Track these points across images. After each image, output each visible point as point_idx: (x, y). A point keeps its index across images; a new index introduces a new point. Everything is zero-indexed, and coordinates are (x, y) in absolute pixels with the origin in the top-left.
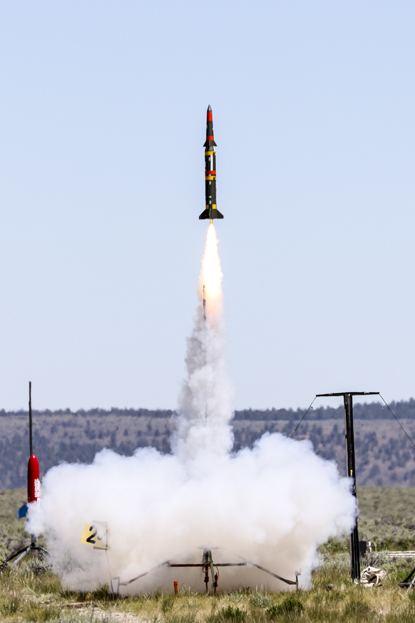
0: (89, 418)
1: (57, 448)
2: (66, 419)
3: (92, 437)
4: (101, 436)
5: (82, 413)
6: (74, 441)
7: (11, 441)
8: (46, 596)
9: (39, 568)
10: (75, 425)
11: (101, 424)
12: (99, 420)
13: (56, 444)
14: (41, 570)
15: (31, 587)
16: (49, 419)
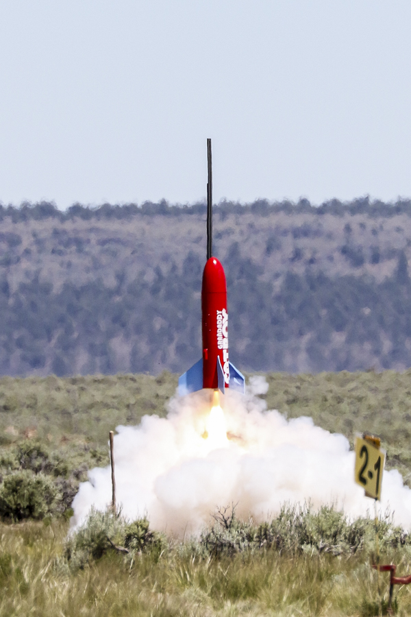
0: (348, 218)
1: (278, 284)
2: (299, 221)
3: (358, 261)
4: (376, 259)
5: (334, 207)
6: (315, 268)
7: (180, 265)
8: (234, 606)
9: (222, 545)
10: (317, 233)
11: (374, 232)
12: (371, 223)
13: (277, 276)
14: (225, 549)
15: (202, 584)
16: (262, 222)
